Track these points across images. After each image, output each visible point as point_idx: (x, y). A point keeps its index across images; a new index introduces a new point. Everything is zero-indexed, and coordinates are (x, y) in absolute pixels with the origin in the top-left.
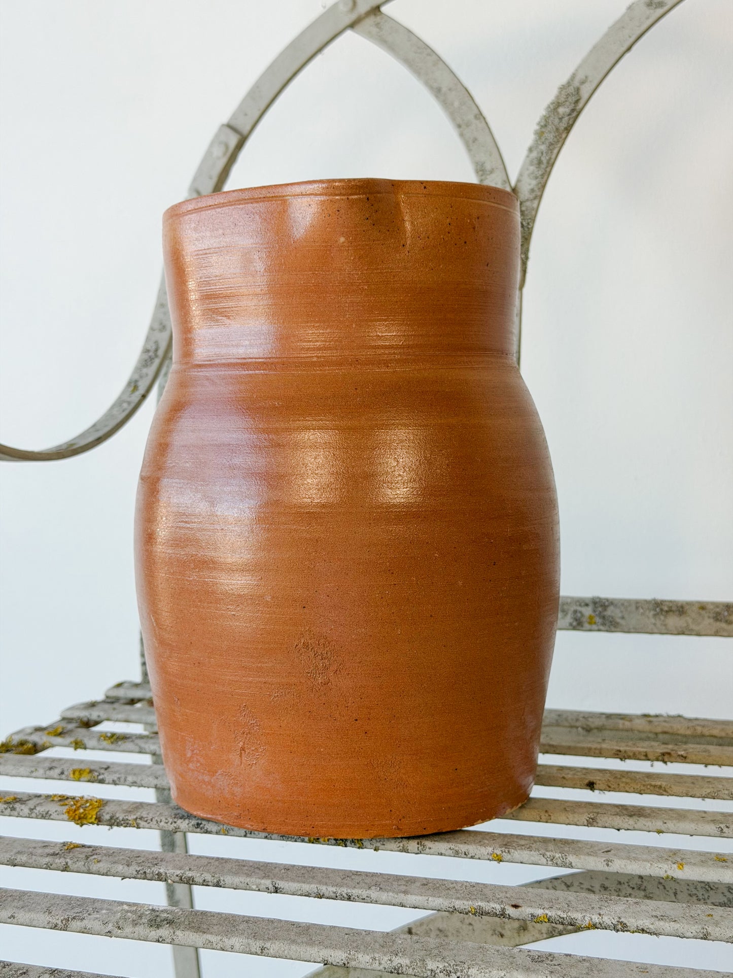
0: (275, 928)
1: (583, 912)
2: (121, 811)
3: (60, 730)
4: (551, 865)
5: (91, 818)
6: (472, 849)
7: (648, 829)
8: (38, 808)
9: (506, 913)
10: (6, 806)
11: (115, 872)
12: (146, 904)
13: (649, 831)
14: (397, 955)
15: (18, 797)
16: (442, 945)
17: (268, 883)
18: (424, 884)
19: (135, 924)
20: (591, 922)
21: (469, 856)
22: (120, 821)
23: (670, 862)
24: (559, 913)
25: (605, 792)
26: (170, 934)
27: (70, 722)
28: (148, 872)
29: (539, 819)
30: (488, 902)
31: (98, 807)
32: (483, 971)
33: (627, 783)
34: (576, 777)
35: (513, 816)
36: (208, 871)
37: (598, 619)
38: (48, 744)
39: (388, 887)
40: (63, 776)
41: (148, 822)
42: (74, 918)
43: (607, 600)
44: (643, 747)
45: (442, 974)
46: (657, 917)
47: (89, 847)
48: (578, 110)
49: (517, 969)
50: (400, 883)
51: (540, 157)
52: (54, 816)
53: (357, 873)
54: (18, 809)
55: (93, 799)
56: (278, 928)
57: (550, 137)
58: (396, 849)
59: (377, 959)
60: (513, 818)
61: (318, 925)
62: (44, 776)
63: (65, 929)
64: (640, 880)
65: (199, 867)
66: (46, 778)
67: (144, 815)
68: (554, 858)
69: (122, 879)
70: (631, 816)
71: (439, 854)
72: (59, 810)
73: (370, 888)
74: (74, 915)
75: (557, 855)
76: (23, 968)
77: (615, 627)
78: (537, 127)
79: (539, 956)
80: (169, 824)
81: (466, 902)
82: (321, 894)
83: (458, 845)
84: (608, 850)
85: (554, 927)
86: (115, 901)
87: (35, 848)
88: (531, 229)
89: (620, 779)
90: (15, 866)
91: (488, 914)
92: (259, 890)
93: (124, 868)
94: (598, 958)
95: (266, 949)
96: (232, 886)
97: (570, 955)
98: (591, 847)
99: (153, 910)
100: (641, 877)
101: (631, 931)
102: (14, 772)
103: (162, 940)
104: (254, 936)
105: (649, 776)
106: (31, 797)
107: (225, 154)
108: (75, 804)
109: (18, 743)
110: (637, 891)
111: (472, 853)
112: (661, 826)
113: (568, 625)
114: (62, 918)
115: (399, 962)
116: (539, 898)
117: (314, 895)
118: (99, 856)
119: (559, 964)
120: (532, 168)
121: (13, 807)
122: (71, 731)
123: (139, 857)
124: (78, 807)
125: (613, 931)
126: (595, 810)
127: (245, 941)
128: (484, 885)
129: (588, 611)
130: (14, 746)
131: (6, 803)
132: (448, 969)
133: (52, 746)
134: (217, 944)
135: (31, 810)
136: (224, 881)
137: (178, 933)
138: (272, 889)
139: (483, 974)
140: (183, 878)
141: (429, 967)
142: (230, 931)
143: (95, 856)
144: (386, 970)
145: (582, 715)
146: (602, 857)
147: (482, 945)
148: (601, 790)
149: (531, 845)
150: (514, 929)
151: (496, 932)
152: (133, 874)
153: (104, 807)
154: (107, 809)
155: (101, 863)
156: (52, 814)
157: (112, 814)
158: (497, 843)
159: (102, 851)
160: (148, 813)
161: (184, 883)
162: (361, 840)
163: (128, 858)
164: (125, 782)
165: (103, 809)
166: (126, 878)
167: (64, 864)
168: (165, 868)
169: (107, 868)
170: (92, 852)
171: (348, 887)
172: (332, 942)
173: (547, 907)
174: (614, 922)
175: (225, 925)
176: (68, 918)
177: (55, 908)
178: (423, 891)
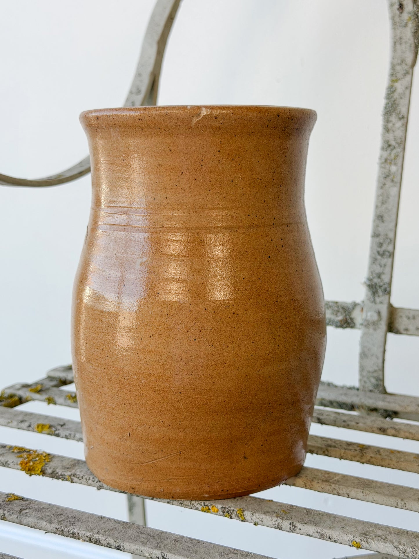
2: (61, 467)
3: (39, 388)
5: (38, 471)
6: (335, 534)
8: (1, 458)
11: (40, 527)
17: (158, 553)
21: (333, 540)
22: (59, 475)
27: (51, 381)
28: (65, 530)
29: (396, 505)
35: (374, 500)
36: (112, 536)
38: (29, 398)
40: (30, 428)
41: (79, 479)
47: (27, 500)
52: (11, 465)
53: (234, 552)
55: (43, 453)
58: (272, 526)
60: (373, 501)
62: (17, 427)
65: (105, 531)
66: (19, 429)
67: (78, 472)
68: (405, 551)
69: (46, 533)
71: (307, 535)
72: (15, 461)
75: (409, 549)
80: (95, 482)
83: (323, 529)
93: (47, 523)
96: (130, 551)
108: (28, 458)
109: (8, 396)
111: (335, 538)
118: (31, 510)
122: (48, 389)
123: (61, 514)
124: (30, 460)
133: (33, 400)
136: (123, 546)
140: (91, 539)
143: (27, 511)
149: (387, 536)
152: (53, 530)
153: (49, 462)
154: (51, 464)
155: (30, 518)
156: (10, 463)
157: (54, 469)
158: (358, 531)
159: (35, 505)
160: (81, 471)
161: (93, 543)
162: (243, 515)
163: (52, 515)
164: (74, 438)
165: (49, 463)
166: (48, 532)
167: (3, 514)
168: (78, 529)
169: (34, 523)
170: (26, 506)
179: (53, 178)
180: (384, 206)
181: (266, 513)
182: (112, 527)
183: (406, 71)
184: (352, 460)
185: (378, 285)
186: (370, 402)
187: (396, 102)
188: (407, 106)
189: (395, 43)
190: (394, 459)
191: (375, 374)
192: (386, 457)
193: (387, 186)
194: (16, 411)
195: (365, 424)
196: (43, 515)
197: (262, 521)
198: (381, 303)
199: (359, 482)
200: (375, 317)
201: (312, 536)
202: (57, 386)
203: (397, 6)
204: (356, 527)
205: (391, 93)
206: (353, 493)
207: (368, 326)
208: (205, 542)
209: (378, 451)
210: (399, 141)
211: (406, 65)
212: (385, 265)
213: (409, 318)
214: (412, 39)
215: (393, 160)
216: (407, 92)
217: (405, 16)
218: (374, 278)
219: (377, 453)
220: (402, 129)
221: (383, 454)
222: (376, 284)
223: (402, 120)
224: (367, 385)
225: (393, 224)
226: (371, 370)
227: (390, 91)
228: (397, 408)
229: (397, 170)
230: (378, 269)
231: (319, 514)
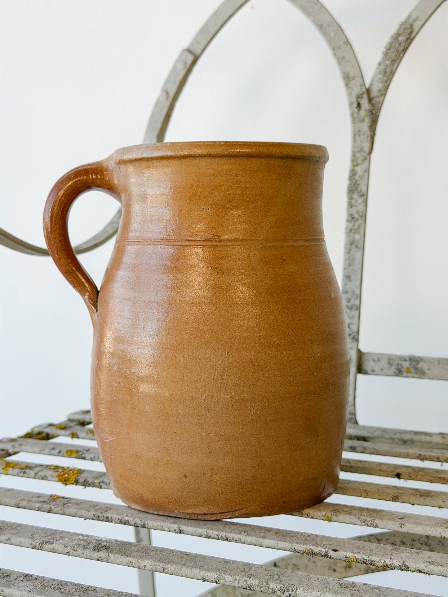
0: (174, 556)
1: (380, 556)
2: (91, 477)
3: (63, 426)
4: (364, 525)
5: (72, 480)
6: (312, 512)
7: (432, 505)
8: (40, 473)
9: (328, 554)
10: (20, 470)
11: (80, 515)
12: (94, 536)
13: (433, 507)
14: (250, 577)
15: (29, 465)
16: (281, 573)
17: (175, 526)
19: (85, 548)
20: (384, 563)
21: (310, 516)
22: (90, 483)
23: (443, 527)
24: (364, 556)
25: (408, 480)
26: (106, 556)
27: (72, 422)
28: (100, 516)
29: (360, 495)
30: (317, 547)
31: (77, 474)
32: (306, 591)
33: (422, 475)
34: (388, 469)
35: (343, 492)
36: (138, 517)
37: (412, 370)
38: (55, 435)
39: (252, 533)
40: (61, 454)
41: (107, 485)
43: (419, 357)
44: (436, 453)
45: (279, 592)
46: (429, 562)
47: (67, 498)
48: (412, 39)
49: (329, 591)
50: (260, 531)
51: (386, 69)
52: (50, 478)
53: (234, 524)
54: (28, 473)
55: (75, 468)
56: (176, 556)
57: (393, 55)
59: (237, 579)
61: (202, 555)
63: (41, 549)
64: (427, 539)
65: (133, 515)
66: (50, 455)
67: (105, 480)
68: (366, 520)
69: (85, 520)
70: (421, 496)
72: (53, 475)
73: (241, 533)
74: (47, 541)
75: (368, 519)
76: (8, 572)
77: (423, 375)
78: (384, 50)
79: (345, 584)
81: (302, 546)
82: (209, 536)
84: (403, 517)
85: (369, 567)
86: (75, 533)
87: (32, 497)
88: (378, 116)
89: (418, 472)
90: (19, 508)
91: (316, 554)
92: (170, 531)
93: (86, 512)
94: (385, 587)
95: (166, 569)
97: (366, 584)
98: (391, 515)
99: (98, 540)
100: (427, 537)
101: (412, 571)
102: (31, 450)
103: (101, 560)
104: (160, 560)
105: (437, 471)
106: (37, 466)
107: (185, 67)
108: (63, 471)
109: (37, 433)
110: (425, 546)
111: (312, 515)
112: (441, 503)
113: (392, 373)
114: (40, 542)
115: (251, 582)
116: (351, 546)
117: (205, 536)
118: (71, 504)
119: (358, 590)
120: (380, 76)
121: (25, 471)
122: (70, 427)
123: (96, 506)
124: (65, 473)
125: (400, 571)
126: (398, 491)
127: (153, 563)
128: (316, 535)
129: (406, 365)
130: (35, 434)
131: (21, 469)
132: (283, 589)
133: (60, 435)
134: (135, 564)
135: (36, 474)
136: (147, 524)
137: (111, 555)
138: (178, 531)
139: (306, 593)
140: (122, 521)
141: (271, 587)
142: (144, 556)
143: (69, 505)
144: (243, 587)
145: (398, 431)
146: (398, 521)
147: (308, 574)
148: (405, 479)
149: (351, 511)
150: (343, 567)
151: (331, 568)
152: (91, 517)
153: (81, 474)
154: (83, 476)
155: (72, 509)
156: (48, 477)
157: (85, 479)
158: (329, 509)
159: (74, 501)
161: (123, 524)
163: (89, 507)
164: (98, 460)
166: (87, 519)
167: (49, 508)
168: (111, 514)
169: (75, 512)
170: (67, 502)
171: (226, 532)
172: (209, 567)
173: (356, 552)
174: (400, 565)
175: (142, 552)
176: (44, 542)
177: (36, 535)
178: (275, 537)
180: (351, 268)
183: (365, 157)
187: (358, 182)
188: (366, 186)
189: (355, 135)
192: (354, 465)
193: (352, 251)
198: (351, 348)
201: (294, 515)
203: (355, 105)
205: (353, 176)
210: (361, 214)
212: (353, 317)
213: (374, 361)
214: (369, 132)
215: (357, 230)
216: (366, 174)
217: (363, 113)
220: (363, 204)
223: (363, 197)
225: (358, 283)
227: (352, 173)
229: (361, 238)
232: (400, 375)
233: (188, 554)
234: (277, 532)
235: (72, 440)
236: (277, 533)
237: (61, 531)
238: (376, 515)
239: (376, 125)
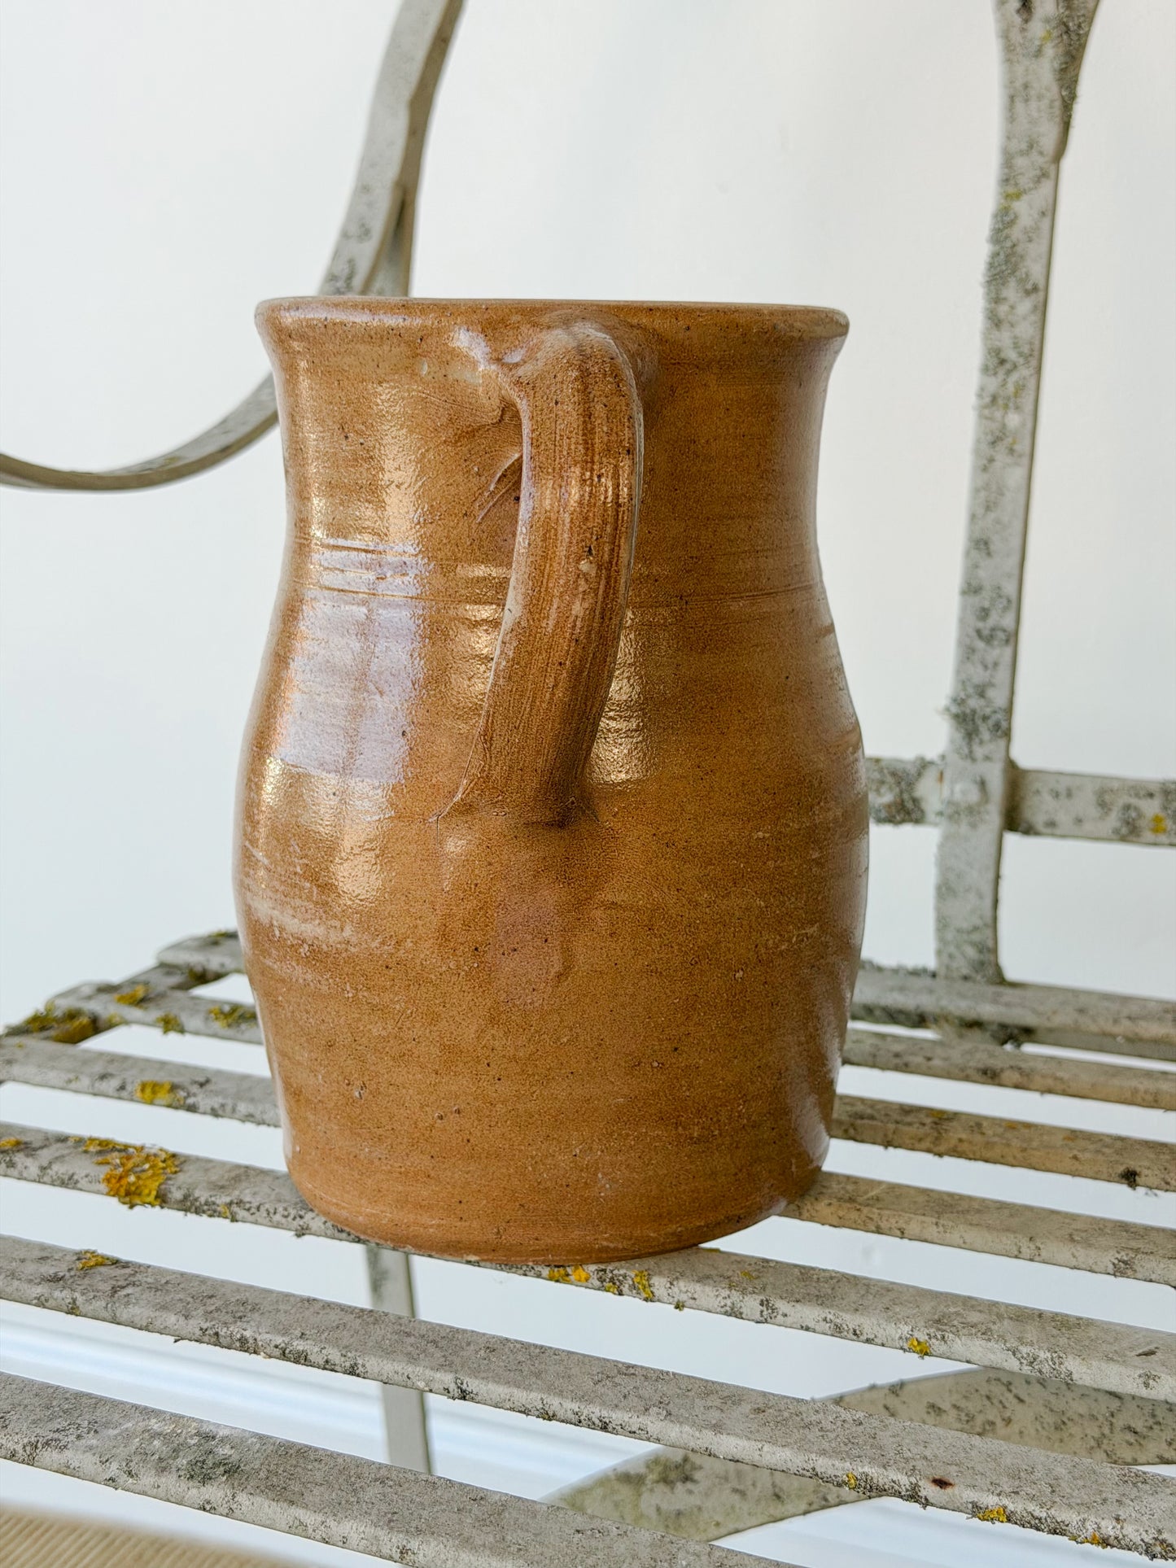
0: (435, 1503)
1: (1083, 1509)
2: (205, 1184)
3: (140, 992)
5: (149, 1195)
6: (868, 1323)
8: (55, 1167)
9: (920, 1494)
11: (162, 1327)
12: (194, 1420)
15: (26, 1138)
17: (447, 1378)
18: (759, 1409)
19: (162, 1467)
20: (1097, 1534)
21: (864, 1338)
22: (201, 1205)
24: (1032, 1507)
25: (1158, 1192)
26: (227, 1499)
27: (169, 974)
28: (222, 1333)
29: (1016, 1253)
30: (885, 1468)
31: (165, 1173)
34: (1100, 1156)
35: (964, 1243)
36: (336, 1343)
37: (1170, 824)
38: (118, 1019)
39: (684, 1411)
40: (124, 1094)
41: (251, 1212)
42: (47, 1443)
47: (126, 1265)
50: (710, 1403)
52: (83, 1183)
53: (628, 1370)
54: (19, 1166)
55: (160, 1152)
56: (441, 1503)
58: (719, 1309)
60: (963, 1246)
62: (91, 1090)
63: (30, 1461)
65: (320, 1332)
66: (95, 1094)
67: (247, 1196)
68: (1035, 1359)
69: (176, 1341)
71: (802, 1327)
72: (92, 1174)
73: (647, 1410)
74: (49, 1438)
75: (1043, 1355)
80: (290, 1219)
81: (839, 1464)
82: (551, 1414)
83: (844, 1315)
84: (1151, 1349)
86: (136, 1407)
87: (23, 1261)
88: (1084, 38)
91: (882, 1491)
93: (179, 1318)
95: (410, 1553)
96: (380, 1378)
98: (1116, 1339)
99: (209, 1437)
102: (38, 1079)
103: (211, 1507)
104: (390, 1521)
106: (49, 1140)
108: (123, 1165)
109: (64, 1014)
111: (868, 1332)
113: (1110, 832)
114: (26, 1441)
116: (992, 1465)
117: (537, 1413)
118: (138, 1289)
121: (11, 1160)
122: (162, 996)
123: (211, 1297)
124: (129, 1170)
125: (1145, 1556)
126: (1134, 1244)
127: (370, 1530)
129: (1151, 808)
130: (56, 1020)
131: (1, 1151)
133: (126, 1022)
134: (314, 1531)
135: (43, 1169)
136: (363, 1366)
137: (242, 1497)
138: (457, 1393)
140: (287, 1352)
142: (343, 1502)
143: (129, 1290)
146: (1136, 1367)
148: (1151, 1188)
149: (991, 1325)
152: (194, 1334)
153: (176, 1172)
154: (181, 1177)
155: (136, 1307)
156: (80, 1180)
157: (188, 1189)
158: (922, 1314)
159: (146, 1277)
160: (255, 1194)
161: (291, 1361)
162: (650, 1286)
163: (190, 1299)
164: (233, 1114)
165: (174, 1176)
166: (182, 1339)
167: (70, 1300)
168: (255, 1329)
169: (148, 1318)
170: (126, 1280)
171: (603, 1404)
172: (545, 1550)
173: (1008, 1490)
174: (1146, 1540)
175: (337, 1486)
176: (38, 1441)
177: (17, 1416)
178: (754, 1427)
179: (154, 466)
180: (992, 516)
181: (703, 1279)
182: (336, 1323)
183: (1041, 169)
184: (913, 1149)
185: (980, 713)
186: (962, 1006)
187: (1019, 249)
188: (1044, 261)
189: (1012, 98)
190: (1015, 1143)
191: (976, 937)
192: (996, 1139)
193: (998, 464)
194: (86, 1051)
195: (946, 1059)
196: (168, 1299)
197: (694, 1299)
198: (987, 758)
199: (928, 1201)
200: (974, 796)
201: (814, 1331)
202: (184, 987)
203: (1015, 3)
204: (918, 1306)
205: (1005, 228)
206: (914, 1227)
207: (956, 816)
208: (559, 1350)
209: (977, 1124)
210: (1026, 349)
211: (1041, 153)
212: (996, 664)
213: (1057, 795)
214: (1055, 88)
215: (1013, 399)
217: (1037, 28)
218: (968, 696)
219: (975, 1129)
220: (1033, 318)
221: (990, 1132)
222: (974, 712)
223: (1033, 296)
224: (955, 965)
225: (1014, 560)
226: (965, 925)
227: (1002, 221)
228: (1030, 1020)
229: (1023, 425)
230: (978, 675)
231: (831, 1278)
232: (1130, 838)
233: (478, 1497)
234: (761, 1406)
235: (164, 1036)
236: (759, 1411)
237: (96, 1397)
238: (1066, 1340)
239: (1079, 67)
